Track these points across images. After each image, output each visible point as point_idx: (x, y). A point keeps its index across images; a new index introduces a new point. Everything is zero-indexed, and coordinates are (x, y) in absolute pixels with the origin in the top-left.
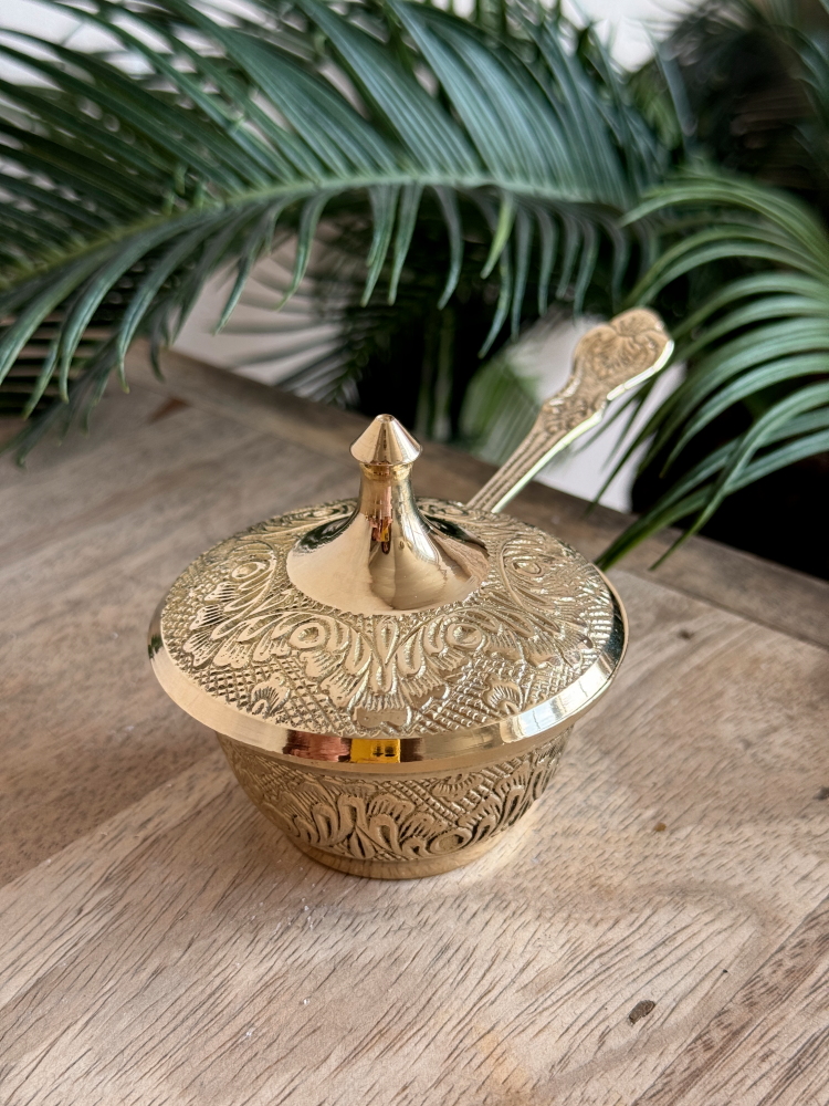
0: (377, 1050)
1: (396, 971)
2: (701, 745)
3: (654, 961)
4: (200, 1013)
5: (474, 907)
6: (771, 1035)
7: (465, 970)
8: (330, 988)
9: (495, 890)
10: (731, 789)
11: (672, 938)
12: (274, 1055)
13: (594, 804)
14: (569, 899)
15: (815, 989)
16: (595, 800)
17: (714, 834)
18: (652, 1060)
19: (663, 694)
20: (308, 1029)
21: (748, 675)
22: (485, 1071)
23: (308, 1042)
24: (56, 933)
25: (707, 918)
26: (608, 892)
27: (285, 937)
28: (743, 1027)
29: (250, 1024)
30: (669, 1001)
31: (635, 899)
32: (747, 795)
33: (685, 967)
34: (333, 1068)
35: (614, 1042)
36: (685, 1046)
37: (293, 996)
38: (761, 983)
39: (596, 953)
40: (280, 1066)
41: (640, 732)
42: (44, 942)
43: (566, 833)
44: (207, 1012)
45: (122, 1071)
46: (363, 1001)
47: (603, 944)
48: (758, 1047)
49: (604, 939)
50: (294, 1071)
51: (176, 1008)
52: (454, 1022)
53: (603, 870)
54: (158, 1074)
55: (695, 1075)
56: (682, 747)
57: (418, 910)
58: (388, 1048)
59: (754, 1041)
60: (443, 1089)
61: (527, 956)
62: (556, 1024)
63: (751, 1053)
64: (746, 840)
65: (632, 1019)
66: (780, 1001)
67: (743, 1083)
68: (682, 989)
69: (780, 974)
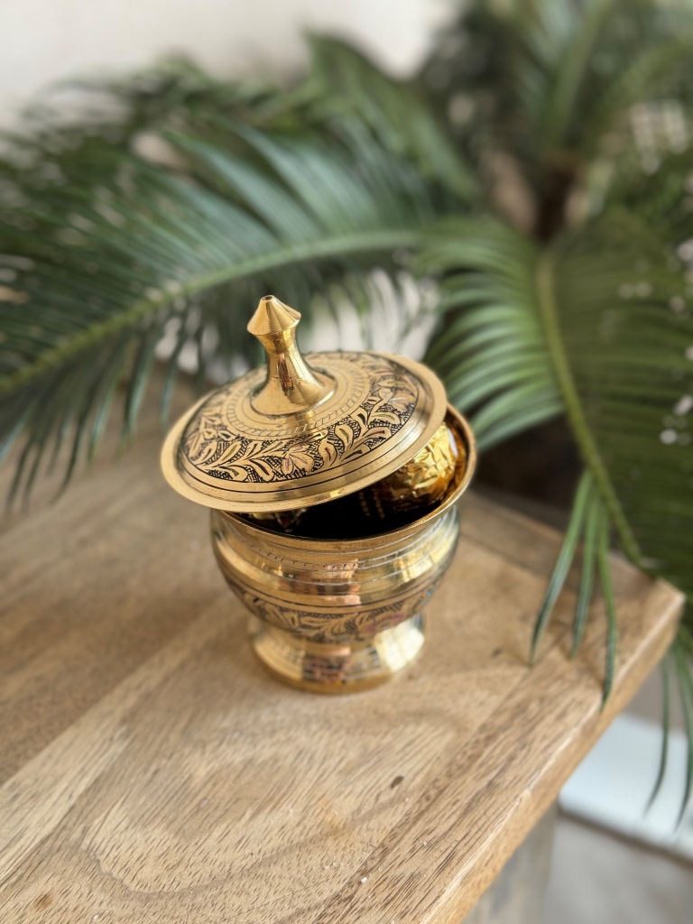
0: (268, 809)
1: (276, 766)
3: (404, 754)
4: (179, 794)
5: (314, 729)
6: (459, 790)
7: (310, 764)
8: (244, 777)
11: (413, 741)
12: (218, 813)
15: (481, 766)
17: (438, 680)
18: (401, 807)
20: (234, 800)
22: (321, 817)
23: (234, 806)
24: (101, 753)
26: (383, 717)
27: (219, 749)
28: (445, 789)
29: (205, 798)
30: (410, 776)
31: (396, 720)
33: (419, 756)
34: (247, 820)
35: (384, 799)
36: (417, 799)
37: (225, 782)
38: (456, 764)
40: (221, 819)
42: (96, 758)
45: (144, 826)
46: (260, 783)
47: (379, 746)
48: (452, 798)
49: (380, 744)
50: (228, 822)
51: (167, 792)
52: (306, 792)
54: (162, 827)
55: (421, 814)
57: (286, 731)
58: (274, 807)
59: (450, 795)
60: (301, 828)
61: (343, 752)
62: (355, 791)
63: (448, 801)
65: (392, 786)
66: (464, 772)
67: (443, 817)
68: (417, 769)
69: (465, 758)
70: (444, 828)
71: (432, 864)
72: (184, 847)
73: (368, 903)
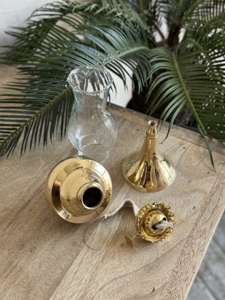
3: (194, 201)
5: (171, 197)
9: (172, 194)
11: (195, 197)
14: (181, 194)
15: (213, 201)
18: (197, 214)
22: (179, 218)
25: (198, 194)
26: (186, 192)
28: (206, 208)
30: (197, 206)
31: (189, 193)
32: (199, 175)
33: (197, 201)
35: (192, 212)
36: (200, 211)
41: (183, 166)
47: (187, 200)
53: (184, 189)
55: (202, 215)
61: (179, 203)
62: (185, 211)
63: (207, 211)
64: (200, 182)
65: (193, 209)
66: (209, 204)
67: (207, 215)
68: (198, 204)
69: (208, 200)
70: (208, 217)
71: (208, 226)
73: (196, 237)
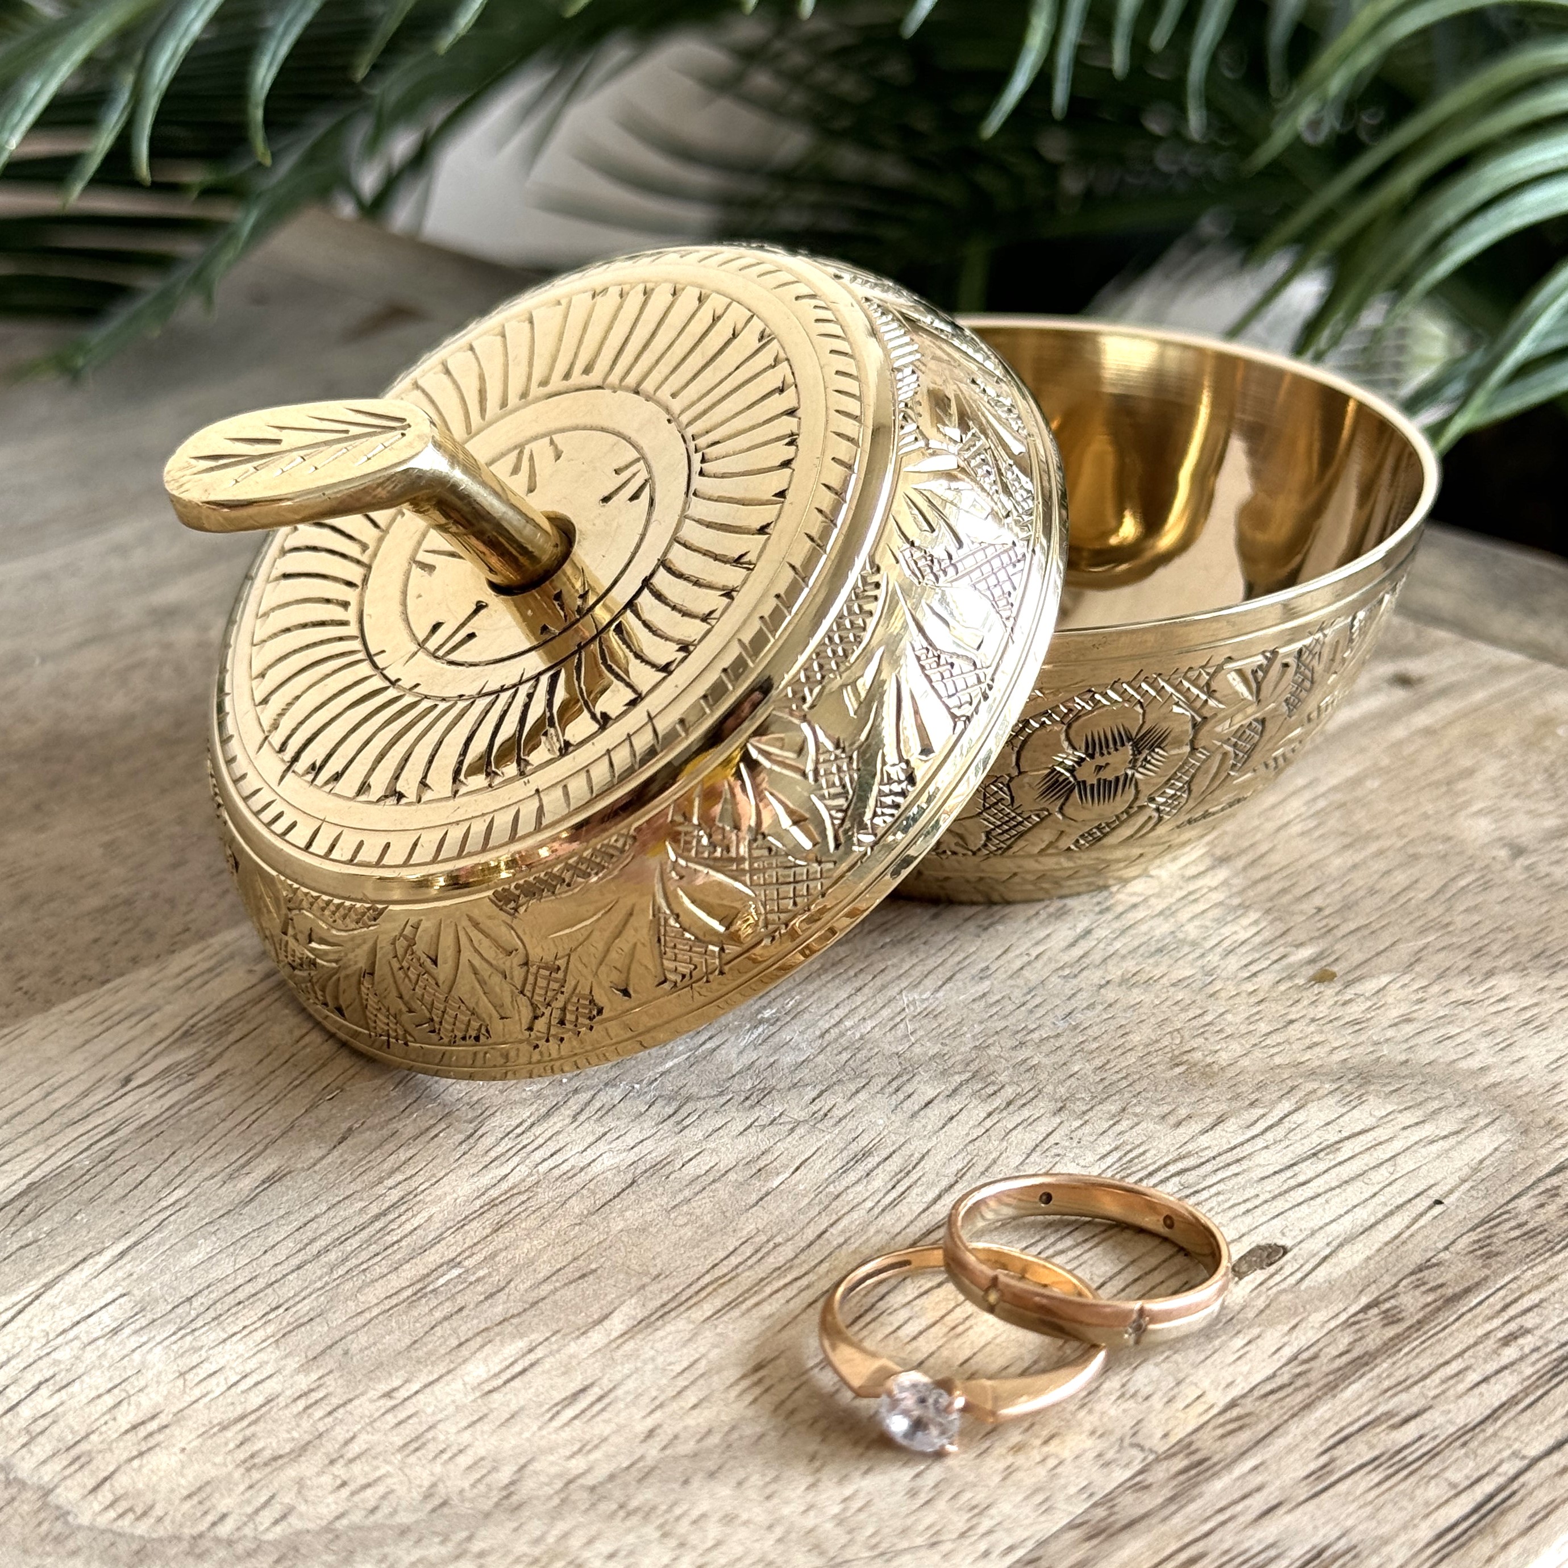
0: (708, 1308)
1: (758, 1187)
2: (1421, 850)
3: (1292, 1182)
4: (355, 1242)
5: (927, 1093)
6: (1525, 1303)
7: (900, 1189)
8: (622, 1212)
9: (974, 1067)
10: (1476, 918)
11: (1332, 1147)
12: (498, 1309)
13: (1190, 938)
14: (1124, 1083)
16: (1192, 931)
17: (1435, 989)
18: (1272, 1338)
19: (1350, 771)
20: (571, 1272)
21: (1528, 744)
22: (926, 1345)
23: (569, 1293)
24: (75, 1113)
26: (1207, 1075)
27: (537, 1130)
28: (1467, 1291)
29: (452, 1263)
30: (1318, 1245)
31: (1260, 1087)
32: (1510, 928)
33: (1354, 1193)
34: (614, 1335)
36: (1343, 1317)
37: (545, 1220)
38: (1513, 1223)
39: (1173, 1169)
40: (508, 1328)
41: (1294, 829)
42: (49, 1127)
43: (1126, 982)
44: (369, 1241)
45: (188, 1328)
46: (688, 1232)
47: (1189, 1155)
48: (1497, 1322)
49: (1190, 1147)
50: (536, 1337)
51: (306, 1235)
53: (1201, 1040)
54: (260, 1335)
55: (1362, 1363)
56: (1380, 853)
57: (814, 1094)
59: (1488, 1312)
63: (1480, 1332)
64: (1503, 1000)
65: (1238, 1271)
66: (1549, 1253)
67: (1461, 1376)
68: (1345, 1225)
70: (1466, 1409)
71: (1409, 1525)
72: (335, 1401)
